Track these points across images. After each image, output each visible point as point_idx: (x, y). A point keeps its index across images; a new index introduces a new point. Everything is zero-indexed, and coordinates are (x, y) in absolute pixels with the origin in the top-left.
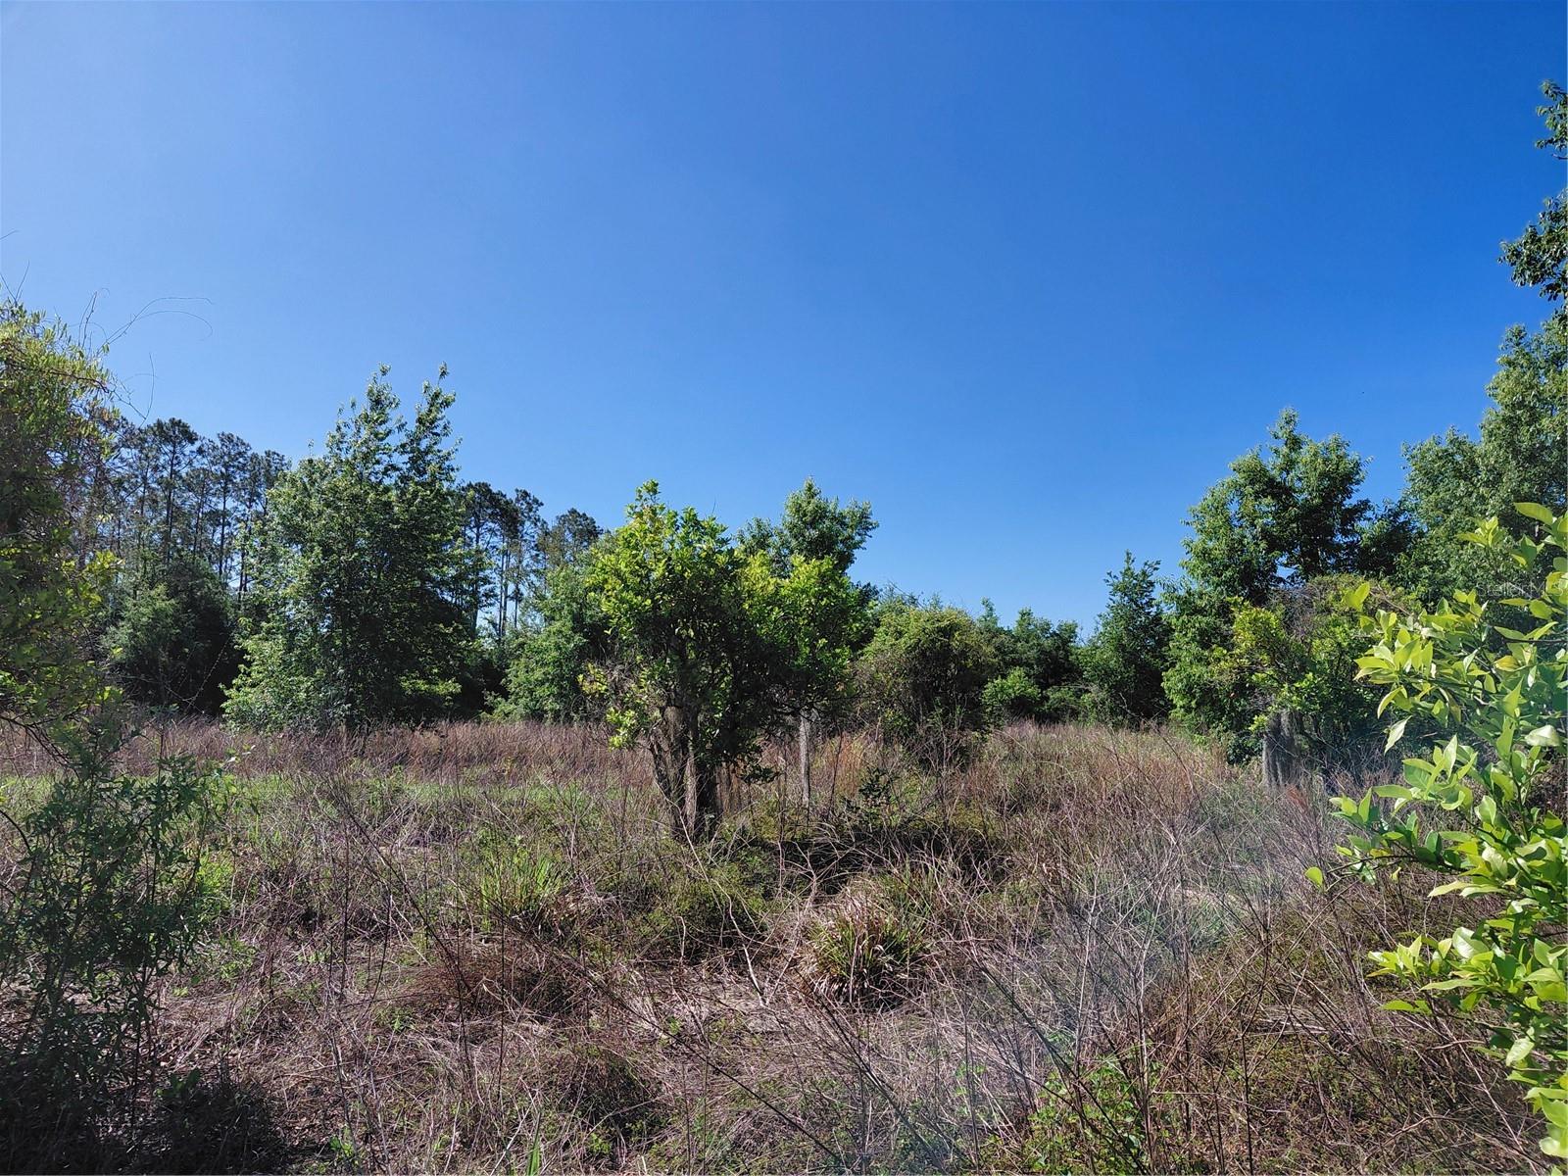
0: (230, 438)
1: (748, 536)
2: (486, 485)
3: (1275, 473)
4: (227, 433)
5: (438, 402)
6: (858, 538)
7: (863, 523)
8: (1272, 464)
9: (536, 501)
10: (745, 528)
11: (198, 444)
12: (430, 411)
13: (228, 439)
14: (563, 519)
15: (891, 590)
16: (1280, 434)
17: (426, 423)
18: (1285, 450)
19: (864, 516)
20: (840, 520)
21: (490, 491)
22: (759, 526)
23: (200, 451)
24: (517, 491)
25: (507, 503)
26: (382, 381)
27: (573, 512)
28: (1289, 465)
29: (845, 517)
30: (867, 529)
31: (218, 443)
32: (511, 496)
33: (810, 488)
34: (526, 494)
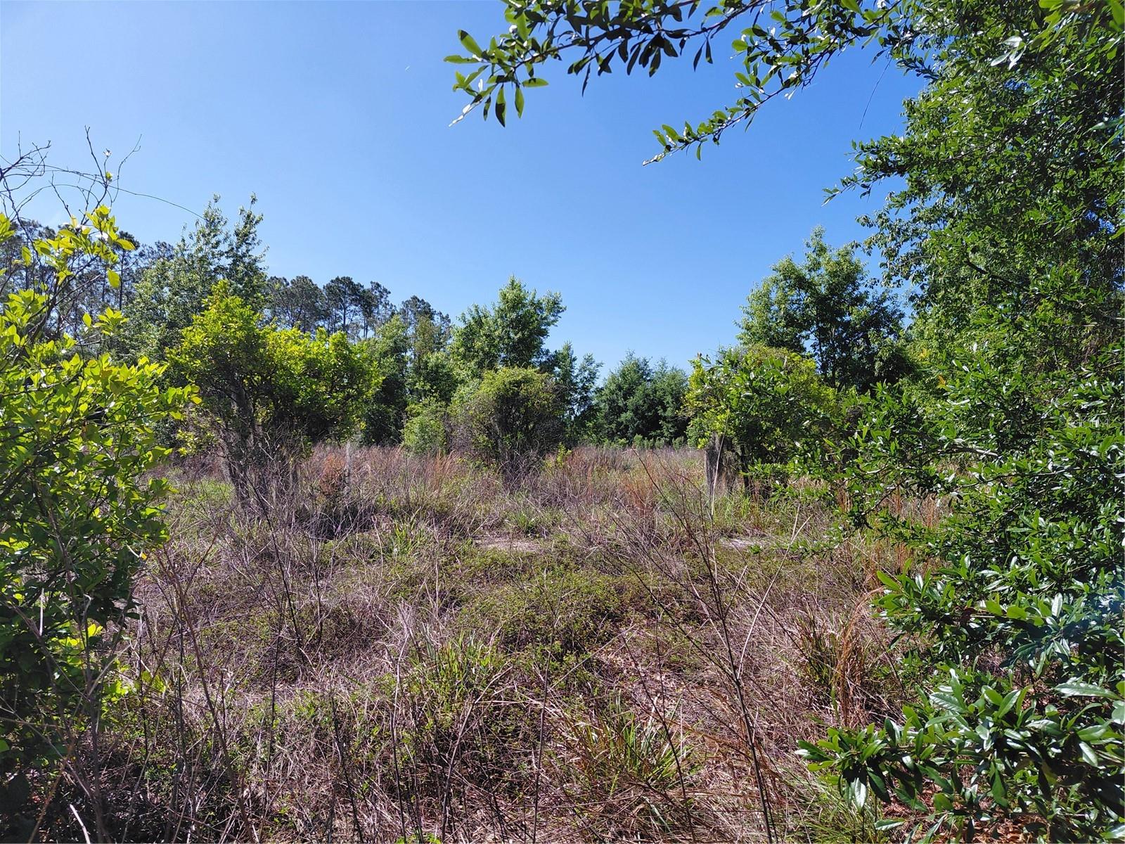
0: (164, 245)
1: (469, 318)
2: (348, 279)
3: (805, 272)
4: (161, 242)
5: (249, 220)
6: (552, 318)
7: (555, 307)
8: (802, 265)
9: (385, 290)
10: (466, 312)
11: (140, 250)
12: (245, 227)
13: (161, 245)
14: (406, 304)
15: (631, 355)
16: (811, 243)
17: (244, 237)
18: (814, 255)
19: (555, 303)
20: (538, 306)
21: (352, 283)
22: (477, 310)
23: (141, 255)
24: (372, 283)
25: (364, 291)
26: (215, 206)
27: (415, 298)
28: (816, 266)
29: (541, 304)
30: (559, 312)
31: (156, 249)
32: (367, 286)
33: (513, 282)
34: (378, 285)
